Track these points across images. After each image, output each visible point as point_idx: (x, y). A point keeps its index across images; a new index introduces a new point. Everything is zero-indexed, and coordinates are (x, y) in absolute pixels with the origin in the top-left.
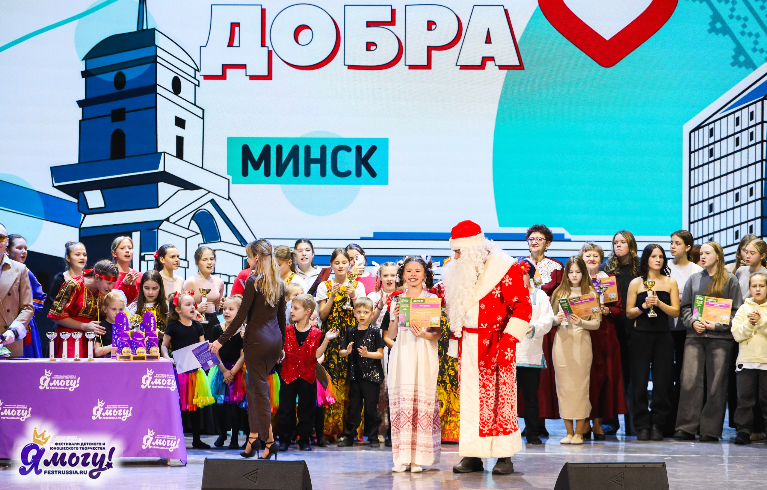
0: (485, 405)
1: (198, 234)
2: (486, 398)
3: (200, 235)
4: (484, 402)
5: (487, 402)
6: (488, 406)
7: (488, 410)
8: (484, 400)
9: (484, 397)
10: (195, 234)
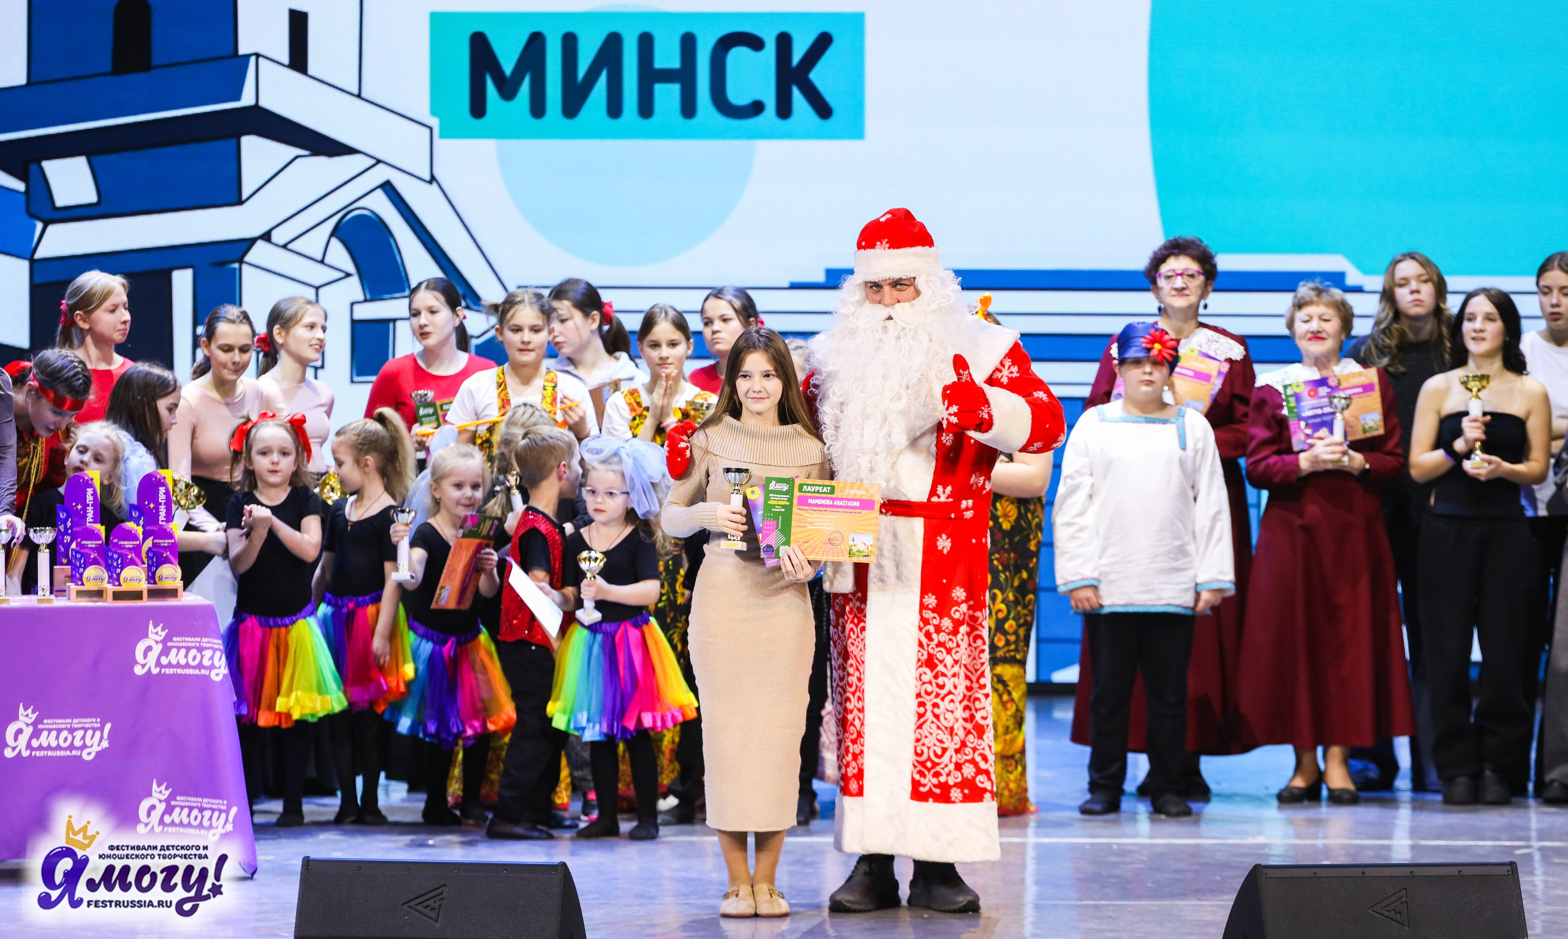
0: (929, 715)
1: (348, 275)
2: (933, 695)
3: (355, 280)
4: (929, 707)
5: (935, 705)
6: (937, 716)
7: (938, 728)
8: (929, 700)
9: (928, 694)
10: (342, 275)
